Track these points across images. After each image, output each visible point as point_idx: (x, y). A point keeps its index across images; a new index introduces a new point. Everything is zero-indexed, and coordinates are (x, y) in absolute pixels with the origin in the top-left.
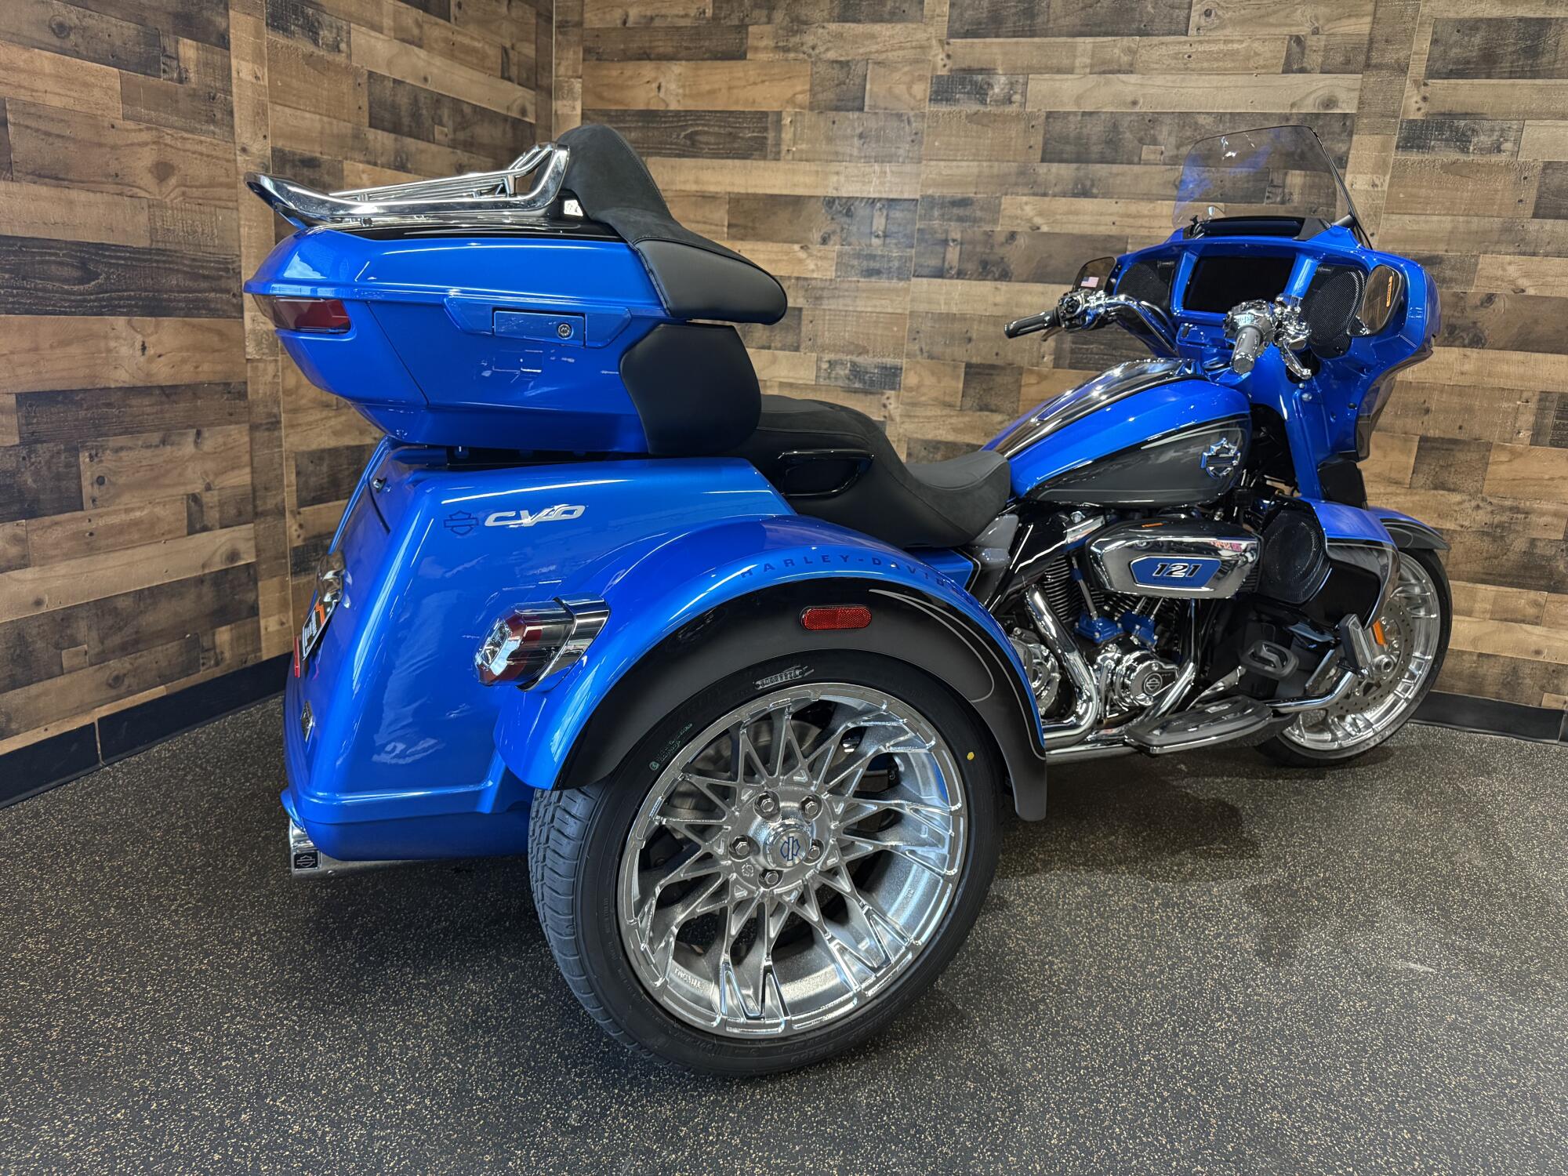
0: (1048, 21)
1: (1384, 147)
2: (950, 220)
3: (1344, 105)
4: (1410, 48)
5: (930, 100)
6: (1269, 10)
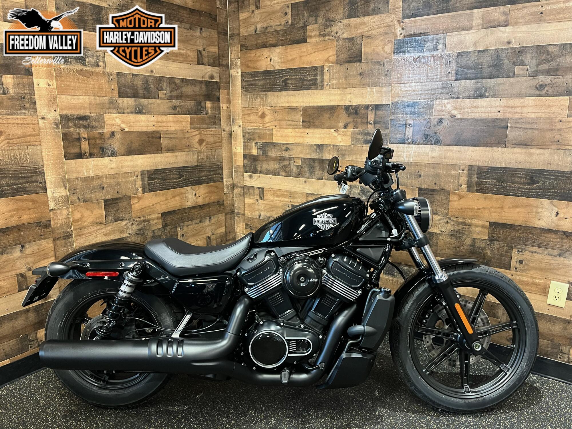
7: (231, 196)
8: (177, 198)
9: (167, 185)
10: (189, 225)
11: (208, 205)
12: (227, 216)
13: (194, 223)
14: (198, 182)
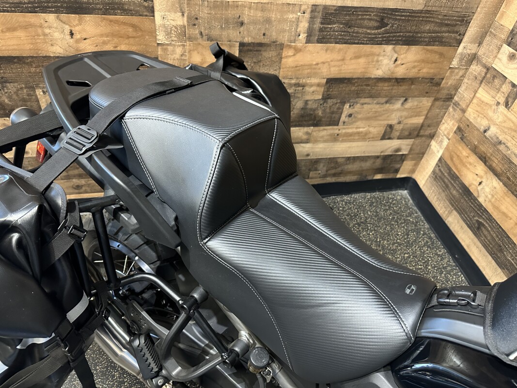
7: (461, 73)
8: (362, 61)
9: (352, 36)
10: (365, 103)
11: (412, 81)
12: (437, 103)
13: (375, 102)
14: (410, 41)
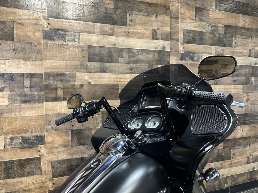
0: (84, 16)
1: (177, 60)
2: (57, 81)
3: (167, 49)
4: (179, 35)
5: (43, 39)
6: (147, 22)
